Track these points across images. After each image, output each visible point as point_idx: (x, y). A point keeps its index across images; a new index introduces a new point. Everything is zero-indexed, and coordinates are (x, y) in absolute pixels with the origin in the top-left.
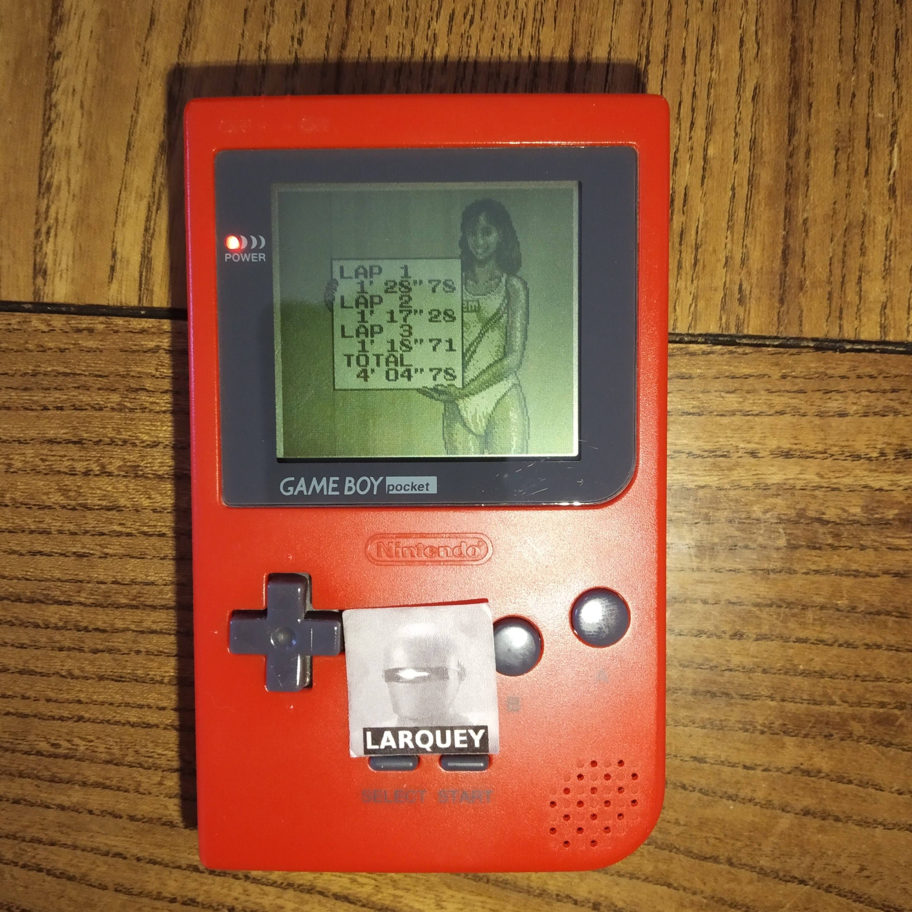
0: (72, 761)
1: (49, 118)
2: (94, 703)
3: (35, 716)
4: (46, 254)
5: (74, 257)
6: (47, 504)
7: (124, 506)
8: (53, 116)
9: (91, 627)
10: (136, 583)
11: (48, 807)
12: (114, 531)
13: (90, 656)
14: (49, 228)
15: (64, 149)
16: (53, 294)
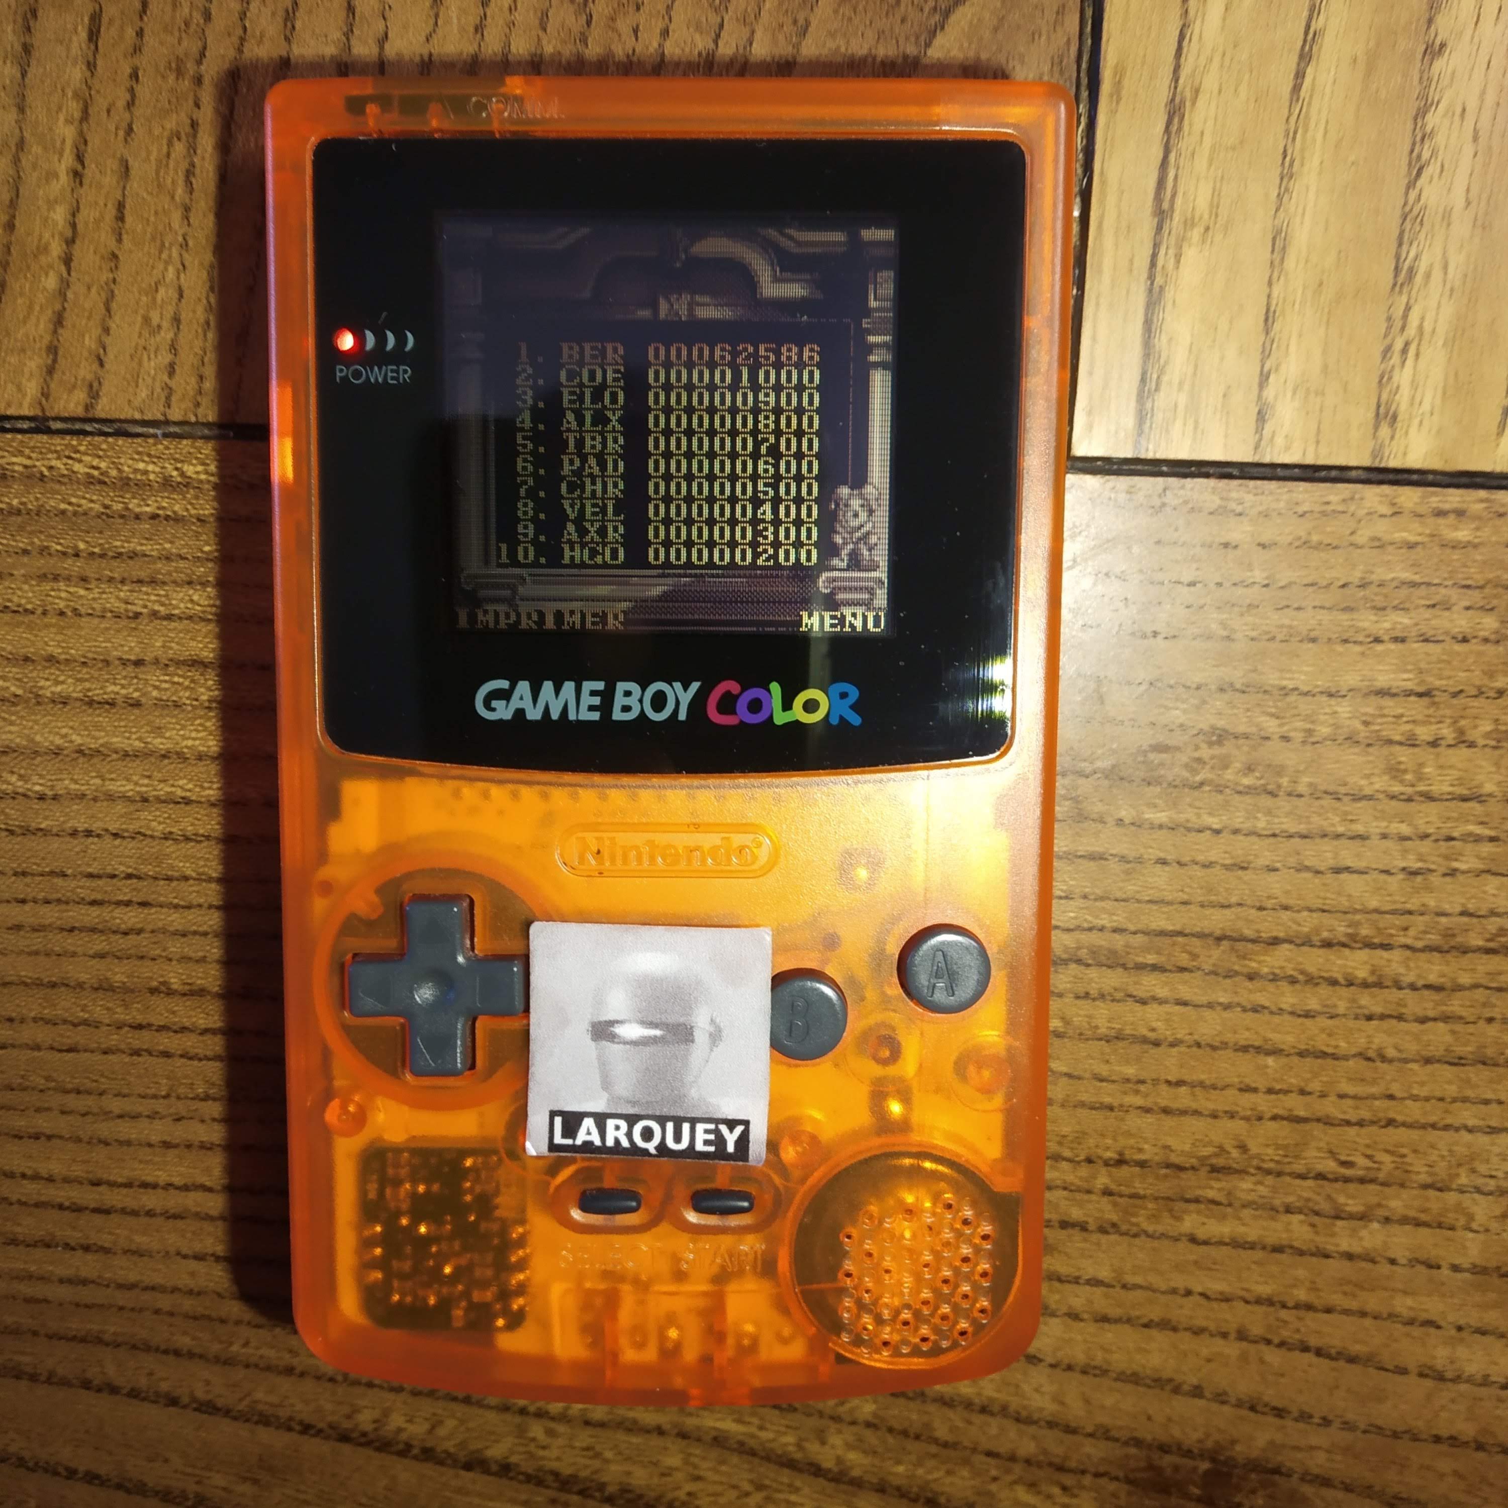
0: (1371, 1187)
1: (1419, 157)
2: (1415, 1098)
3: (1318, 1120)
4: (1398, 388)
5: (1444, 393)
6: (1368, 791)
7: (1490, 795)
8: (1426, 155)
9: (1420, 983)
10: (1498, 915)
11: (1327, 1256)
12: (1470, 834)
13: (1415, 1027)
14: (1407, 344)
15: (1441, 210)
16: (1405, 454)
